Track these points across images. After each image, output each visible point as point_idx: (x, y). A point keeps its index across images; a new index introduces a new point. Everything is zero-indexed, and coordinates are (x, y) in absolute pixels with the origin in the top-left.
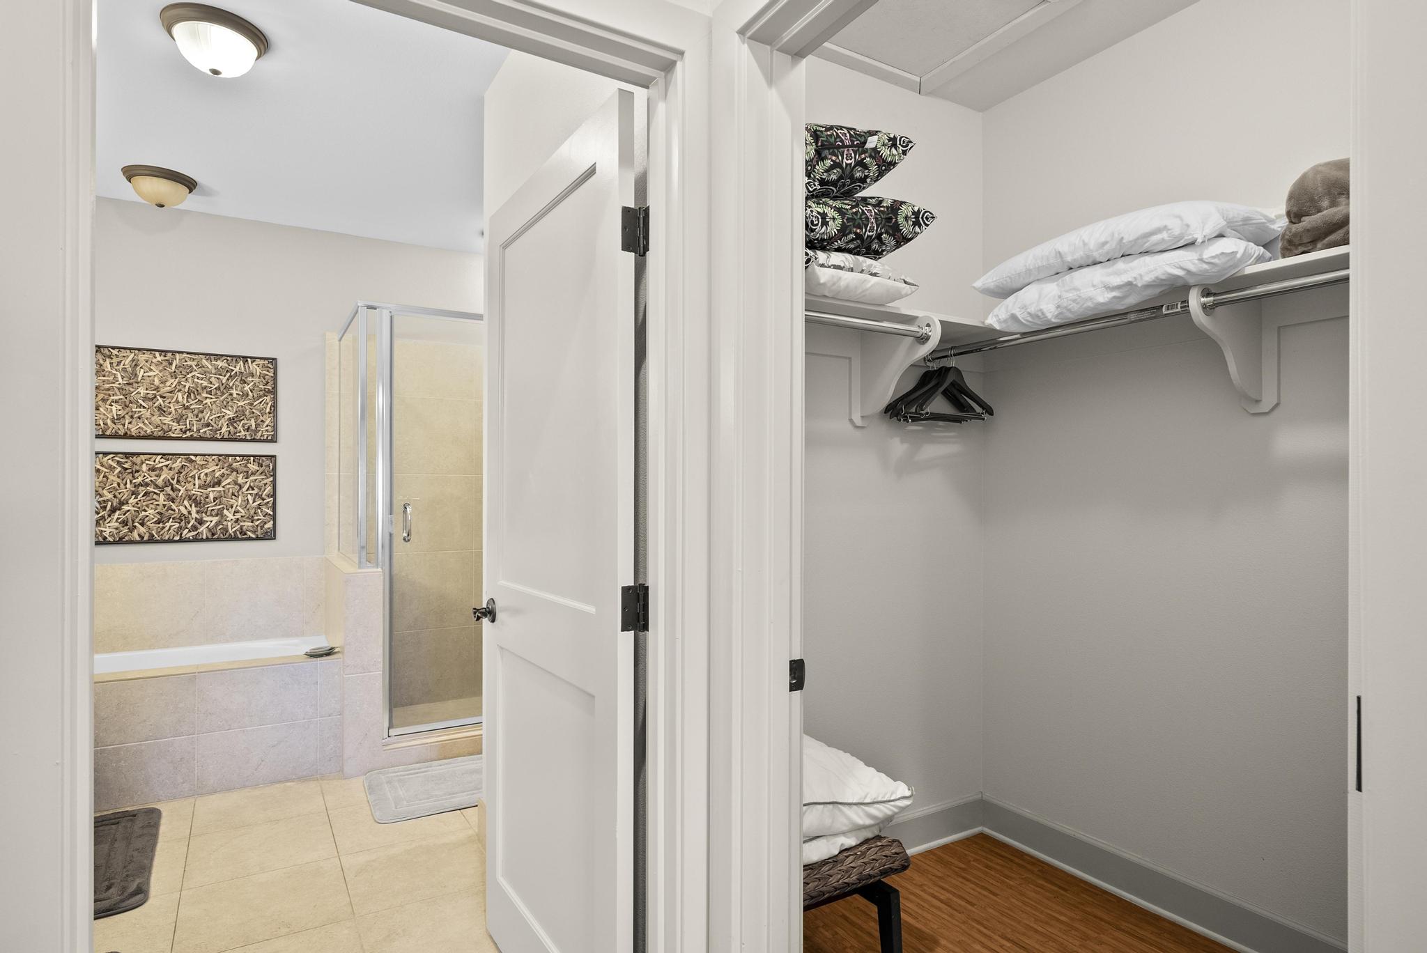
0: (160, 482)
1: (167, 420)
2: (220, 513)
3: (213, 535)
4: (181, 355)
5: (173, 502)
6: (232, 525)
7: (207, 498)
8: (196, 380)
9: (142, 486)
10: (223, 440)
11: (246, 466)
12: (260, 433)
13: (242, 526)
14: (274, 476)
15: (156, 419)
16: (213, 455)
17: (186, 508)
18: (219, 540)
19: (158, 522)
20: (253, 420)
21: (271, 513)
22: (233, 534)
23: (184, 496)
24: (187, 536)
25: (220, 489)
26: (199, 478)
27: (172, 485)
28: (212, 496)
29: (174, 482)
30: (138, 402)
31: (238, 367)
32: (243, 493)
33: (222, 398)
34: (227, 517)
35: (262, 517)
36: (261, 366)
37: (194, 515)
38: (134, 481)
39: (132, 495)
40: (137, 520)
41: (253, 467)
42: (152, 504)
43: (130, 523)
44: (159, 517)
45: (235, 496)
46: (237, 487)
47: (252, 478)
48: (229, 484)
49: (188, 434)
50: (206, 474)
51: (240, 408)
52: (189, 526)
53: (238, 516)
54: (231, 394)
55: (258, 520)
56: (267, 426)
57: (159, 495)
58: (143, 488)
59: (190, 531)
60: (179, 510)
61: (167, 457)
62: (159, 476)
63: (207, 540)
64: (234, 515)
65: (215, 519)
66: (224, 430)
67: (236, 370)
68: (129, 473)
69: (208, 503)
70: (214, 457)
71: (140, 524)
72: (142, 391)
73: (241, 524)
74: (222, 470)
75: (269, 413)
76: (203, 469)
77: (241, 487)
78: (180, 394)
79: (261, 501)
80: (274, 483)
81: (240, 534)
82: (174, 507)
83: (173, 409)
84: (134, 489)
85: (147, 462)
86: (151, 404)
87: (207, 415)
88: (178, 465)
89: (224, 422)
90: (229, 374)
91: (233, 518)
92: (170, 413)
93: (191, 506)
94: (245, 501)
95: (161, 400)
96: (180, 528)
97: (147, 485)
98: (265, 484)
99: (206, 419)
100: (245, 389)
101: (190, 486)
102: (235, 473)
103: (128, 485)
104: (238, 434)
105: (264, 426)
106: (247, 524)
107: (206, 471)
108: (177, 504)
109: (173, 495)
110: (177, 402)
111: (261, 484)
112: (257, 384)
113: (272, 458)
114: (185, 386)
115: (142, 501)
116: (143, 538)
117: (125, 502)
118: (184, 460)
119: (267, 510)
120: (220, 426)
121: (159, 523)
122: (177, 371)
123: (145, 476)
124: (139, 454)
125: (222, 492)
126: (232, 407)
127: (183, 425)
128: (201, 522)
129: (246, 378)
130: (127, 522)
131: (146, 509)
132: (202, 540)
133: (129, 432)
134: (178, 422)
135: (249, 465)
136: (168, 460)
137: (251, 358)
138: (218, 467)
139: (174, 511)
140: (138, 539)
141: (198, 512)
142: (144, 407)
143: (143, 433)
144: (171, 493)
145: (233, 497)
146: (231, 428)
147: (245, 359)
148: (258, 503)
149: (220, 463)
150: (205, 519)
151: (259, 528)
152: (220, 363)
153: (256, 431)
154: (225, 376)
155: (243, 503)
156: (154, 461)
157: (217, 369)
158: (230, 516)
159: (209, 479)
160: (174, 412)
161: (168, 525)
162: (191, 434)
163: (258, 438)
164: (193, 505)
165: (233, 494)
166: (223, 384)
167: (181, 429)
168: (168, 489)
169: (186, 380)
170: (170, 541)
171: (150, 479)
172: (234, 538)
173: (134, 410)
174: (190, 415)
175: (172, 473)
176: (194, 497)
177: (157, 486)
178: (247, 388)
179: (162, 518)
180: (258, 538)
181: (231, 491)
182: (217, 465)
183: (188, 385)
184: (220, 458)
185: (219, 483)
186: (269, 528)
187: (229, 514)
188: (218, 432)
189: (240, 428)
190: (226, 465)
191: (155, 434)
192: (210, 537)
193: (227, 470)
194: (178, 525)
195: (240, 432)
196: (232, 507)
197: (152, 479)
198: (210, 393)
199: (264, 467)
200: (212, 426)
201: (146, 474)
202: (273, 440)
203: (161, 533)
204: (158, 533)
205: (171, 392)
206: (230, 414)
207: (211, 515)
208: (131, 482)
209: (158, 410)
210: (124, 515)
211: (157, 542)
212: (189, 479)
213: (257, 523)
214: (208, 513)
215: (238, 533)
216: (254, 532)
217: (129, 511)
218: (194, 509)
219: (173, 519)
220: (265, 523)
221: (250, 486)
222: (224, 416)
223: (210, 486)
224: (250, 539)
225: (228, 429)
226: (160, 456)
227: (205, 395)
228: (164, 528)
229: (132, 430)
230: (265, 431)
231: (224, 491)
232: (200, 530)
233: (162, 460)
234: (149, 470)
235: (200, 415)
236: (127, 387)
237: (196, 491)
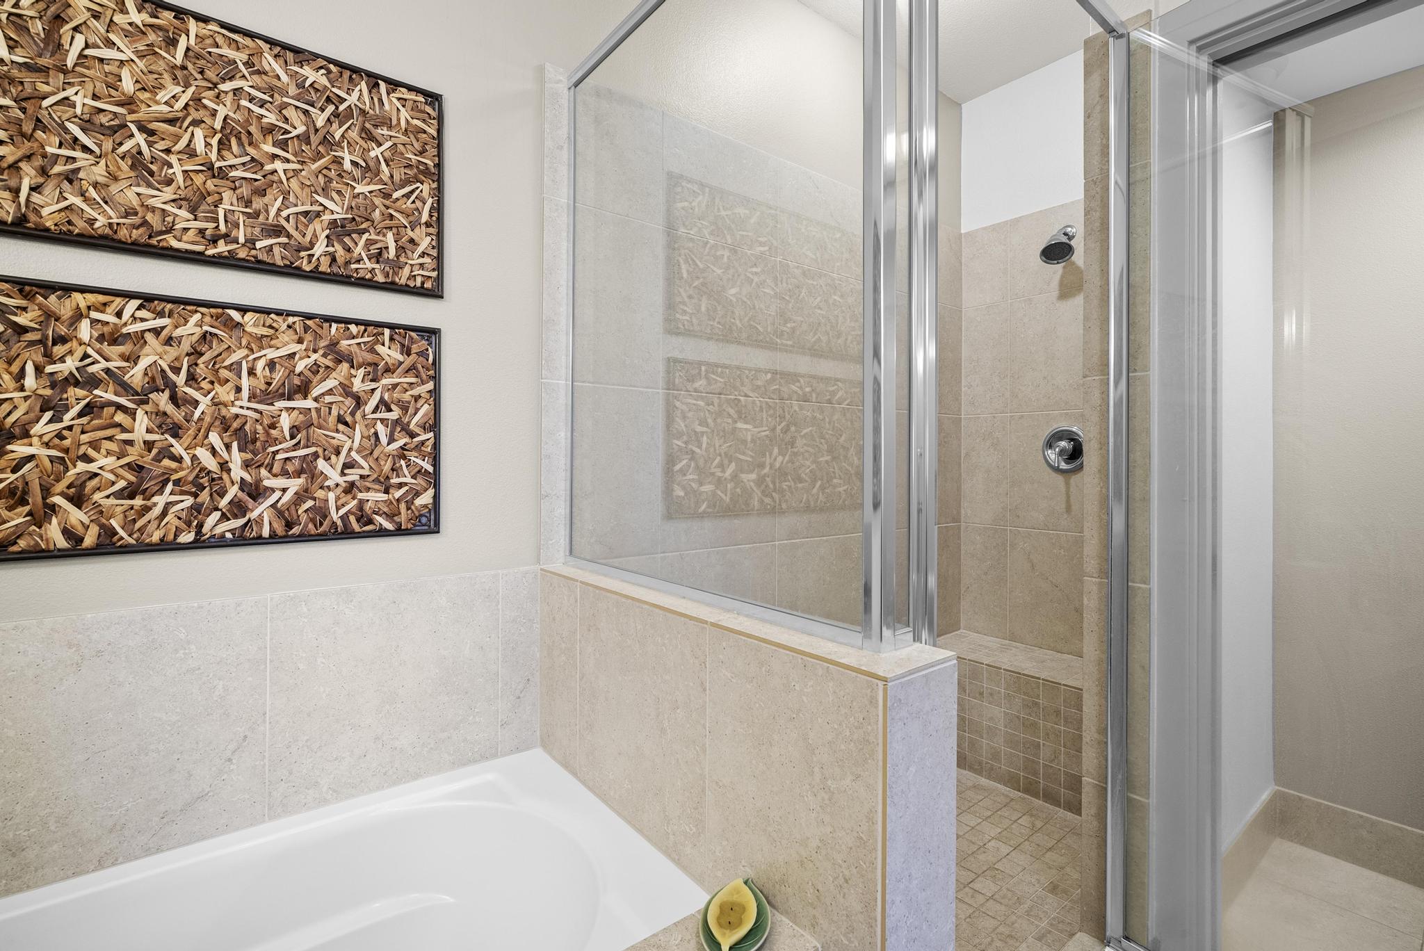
0: (136, 376)
1: (161, 198)
2: (307, 469)
3: (289, 525)
4: (201, 25)
5: (176, 436)
6: (338, 498)
7: (273, 426)
8: (244, 103)
9: (77, 384)
10: (316, 276)
11: (372, 351)
12: (407, 270)
13: (362, 503)
14: (436, 378)
15: (130, 195)
16: (290, 314)
17: (214, 452)
18: (304, 538)
19: (130, 492)
20: (390, 235)
21: (431, 469)
22: (339, 523)
23: (208, 419)
24: (219, 530)
25: (309, 403)
26: (251, 372)
27: (172, 387)
28: (285, 422)
29: (180, 380)
30: (66, 131)
31: (356, 94)
32: (364, 416)
33: (315, 166)
34: (326, 478)
35: (409, 480)
36: (409, 104)
37: (237, 472)
38: (49, 369)
39: (43, 410)
40: (61, 486)
41: (389, 353)
42: (110, 439)
43: (36, 496)
44: (133, 479)
45: (346, 424)
46: (350, 402)
47: (387, 381)
48: (330, 392)
49: (222, 248)
50: (271, 365)
51: (360, 200)
52: (223, 503)
53: (353, 475)
54: (338, 161)
55: (401, 485)
56: (423, 255)
57: (132, 414)
58: (80, 392)
59: (224, 517)
60: (194, 458)
61: (159, 306)
62: (132, 359)
63: (274, 539)
64: (343, 474)
65: (295, 485)
66: (320, 248)
67: (352, 99)
68: (32, 343)
69: (276, 441)
70: (291, 320)
71: (70, 499)
72: (82, 100)
73: (360, 496)
74: (314, 356)
75: (428, 225)
76: (261, 348)
77: (359, 402)
78: (199, 133)
79: (407, 440)
80: (436, 394)
81: (358, 521)
82: (178, 449)
83: (177, 169)
84: (48, 392)
85: (94, 315)
86: (108, 145)
87: (273, 204)
88: (191, 328)
89: (319, 229)
90: (331, 108)
91: (341, 480)
92: (169, 182)
93: (228, 447)
94: (369, 438)
95: (140, 138)
96: (197, 508)
97: (93, 382)
98: (417, 398)
99: (273, 212)
100: (373, 154)
101: (226, 394)
102: (345, 366)
103: (30, 381)
104: (354, 266)
105: (416, 255)
106: (375, 497)
107: (271, 354)
108: (187, 440)
109: (177, 415)
110: (190, 152)
111: (407, 397)
112: (401, 147)
113: (431, 334)
114: (214, 113)
115: (77, 430)
116: (81, 540)
117: (17, 431)
118: (207, 319)
119: (419, 461)
120: (308, 238)
121: (132, 497)
122: (190, 66)
123: (86, 356)
124: (67, 289)
125: (314, 414)
126: (339, 192)
127: (207, 220)
128: (256, 492)
129: (376, 126)
130: (25, 492)
131: (91, 452)
132: (259, 541)
133: (32, 217)
134: (193, 210)
135: (379, 348)
136: (161, 314)
137: (388, 81)
138: (304, 347)
139: (179, 460)
140: (62, 543)
141: (247, 465)
142: (85, 149)
143: (80, 226)
144: (170, 408)
145: (341, 427)
146: (338, 248)
147: (374, 79)
148: (401, 443)
149: (308, 337)
150: (267, 483)
151: (403, 506)
152: (311, 75)
153: (397, 266)
154: (322, 110)
155: (367, 443)
156: (119, 314)
157: (300, 85)
158: (334, 476)
159: (279, 375)
160: (180, 178)
161: (160, 501)
162: (230, 247)
163: (403, 281)
164: (235, 445)
165: (341, 420)
166: (317, 130)
167: (202, 232)
168: (162, 400)
169: (218, 97)
170: (167, 546)
171: (104, 364)
172: (346, 534)
173: (49, 149)
174: (227, 195)
175: (172, 352)
176: (235, 425)
177: (125, 388)
178: (376, 152)
179: (141, 481)
180: (400, 532)
181: (335, 412)
182: (300, 341)
183: (222, 112)
184: (309, 322)
185: (303, 389)
186: (425, 506)
187: (331, 472)
188: (303, 254)
189: (359, 250)
190: (323, 343)
191: (123, 234)
192: (280, 530)
193: (325, 355)
194: (189, 501)
195: (358, 261)
196: (338, 453)
197: (111, 365)
198: (283, 145)
199: (413, 357)
200: (289, 236)
201: (90, 351)
202: (434, 292)
203: (138, 524)
204: (128, 524)
205: (171, 122)
206: (336, 209)
207: (285, 473)
208: (39, 370)
209: (133, 167)
210: (14, 471)
211: (127, 550)
212: (224, 373)
213: (398, 494)
214: (277, 468)
215: (352, 519)
216: (390, 517)
217: (31, 458)
218: (236, 458)
219: (177, 483)
220: (418, 494)
221: (382, 401)
222: (318, 215)
223: (282, 396)
224: (382, 533)
225: (331, 249)
226: (136, 303)
227: (268, 148)
228: (147, 509)
229: (45, 212)
230: (414, 268)
231: (318, 410)
232: (254, 515)
233: (143, 314)
234: (101, 338)
235: (258, 203)
236: (28, 78)
237: (242, 407)
